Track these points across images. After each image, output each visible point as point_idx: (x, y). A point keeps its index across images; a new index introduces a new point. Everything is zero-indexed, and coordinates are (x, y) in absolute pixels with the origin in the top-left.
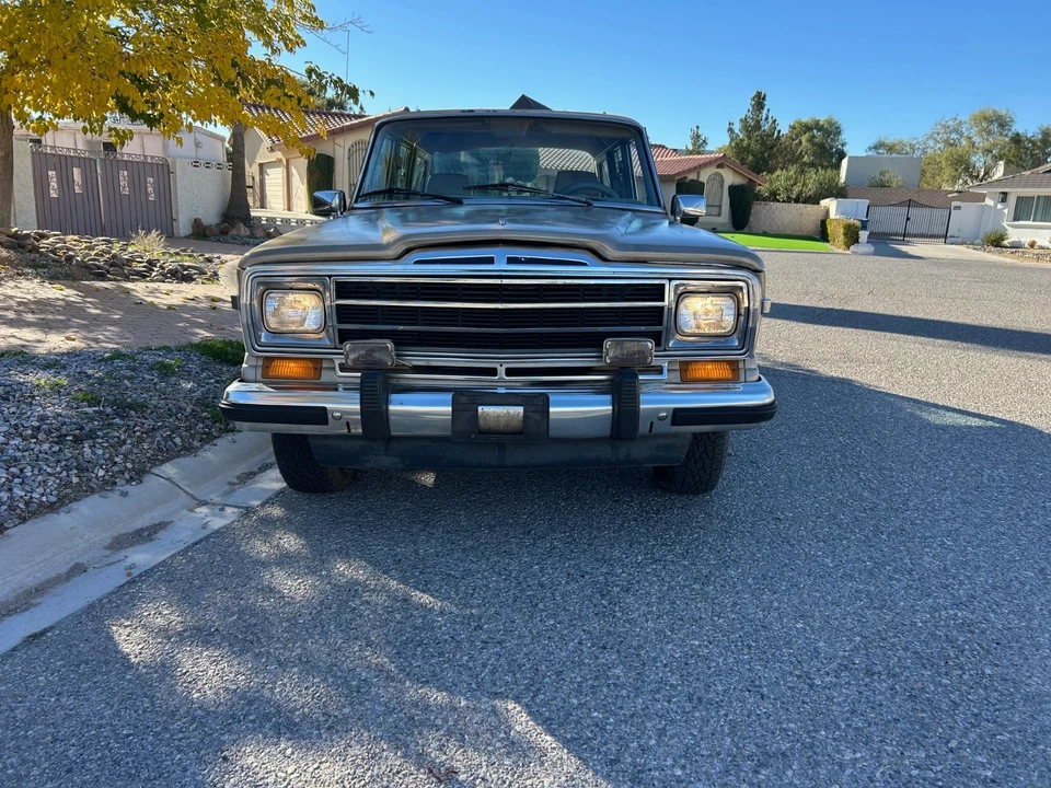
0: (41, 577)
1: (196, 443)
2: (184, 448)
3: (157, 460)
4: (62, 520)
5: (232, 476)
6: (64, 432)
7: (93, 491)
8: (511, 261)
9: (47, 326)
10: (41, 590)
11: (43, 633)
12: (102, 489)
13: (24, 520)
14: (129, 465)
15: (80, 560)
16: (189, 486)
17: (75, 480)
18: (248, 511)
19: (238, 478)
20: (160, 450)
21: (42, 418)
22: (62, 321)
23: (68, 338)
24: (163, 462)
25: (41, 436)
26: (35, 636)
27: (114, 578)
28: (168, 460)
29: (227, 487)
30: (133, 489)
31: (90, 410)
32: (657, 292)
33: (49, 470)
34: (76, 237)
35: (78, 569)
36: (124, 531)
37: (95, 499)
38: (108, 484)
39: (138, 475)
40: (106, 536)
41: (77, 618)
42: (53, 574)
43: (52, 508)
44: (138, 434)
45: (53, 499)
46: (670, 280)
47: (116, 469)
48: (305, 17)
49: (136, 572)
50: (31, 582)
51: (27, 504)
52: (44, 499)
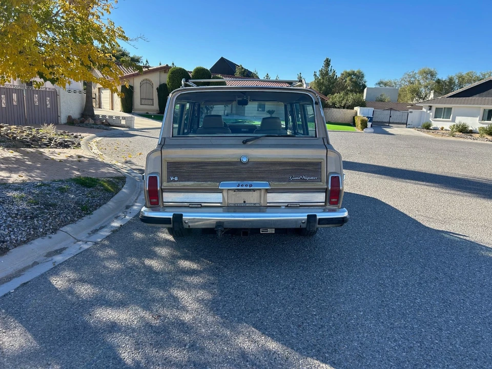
0: (23, 266)
1: (76, 219)
2: (71, 221)
3: (61, 225)
4: (29, 246)
5: (89, 231)
6: (26, 215)
7: (39, 236)
9: (10, 170)
10: (24, 270)
11: (27, 282)
12: (42, 236)
13: (16, 247)
14: (51, 227)
15: (36, 261)
16: (73, 234)
17: (32, 233)
18: (96, 243)
19: (92, 231)
20: (63, 222)
21: (18, 210)
22: (15, 168)
23: (20, 176)
24: (63, 226)
25: (18, 217)
26: (24, 284)
27: (49, 266)
28: (65, 225)
29: (88, 235)
30: (53, 236)
31: (35, 207)
33: (23, 229)
35: (36, 263)
36: (50, 251)
37: (40, 239)
38: (44, 234)
39: (55, 231)
40: (45, 252)
41: (38, 278)
42: (27, 265)
43: (25, 242)
44: (54, 215)
45: (25, 239)
47: (46, 228)
48: (120, 36)
49: (56, 264)
50: (20, 268)
51: (16, 241)
52: (22, 239)
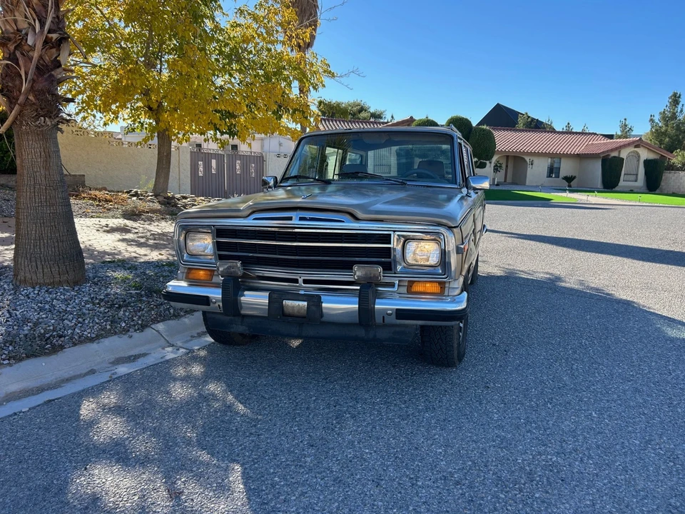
0: (72, 373)
1: (182, 313)
2: (174, 315)
3: (155, 321)
4: (94, 346)
5: (194, 333)
6: (115, 302)
7: (115, 333)
8: (301, 219)
9: (155, 247)
10: (68, 380)
11: (54, 400)
12: (121, 333)
13: (75, 344)
14: (140, 322)
15: (95, 368)
16: (167, 336)
17: (108, 327)
18: (191, 351)
19: (198, 333)
20: (161, 316)
21: (107, 295)
22: (165, 244)
23: (160, 254)
24: (159, 322)
25: (102, 304)
26: (50, 401)
27: (105, 377)
28: (162, 321)
29: (190, 338)
30: (137, 335)
31: (134, 292)
32: (387, 239)
33: (97, 321)
34: (203, 198)
35: (92, 372)
36: (123, 355)
37: (115, 338)
38: (126, 331)
39: (143, 327)
40: (112, 357)
41: (73, 395)
42: (79, 373)
43: (91, 340)
44: (152, 306)
45: (93, 336)
46: (394, 231)
47: (132, 323)
48: (325, 71)
49: (114, 377)
50: (66, 376)
51: (80, 337)
52: (89, 335)
